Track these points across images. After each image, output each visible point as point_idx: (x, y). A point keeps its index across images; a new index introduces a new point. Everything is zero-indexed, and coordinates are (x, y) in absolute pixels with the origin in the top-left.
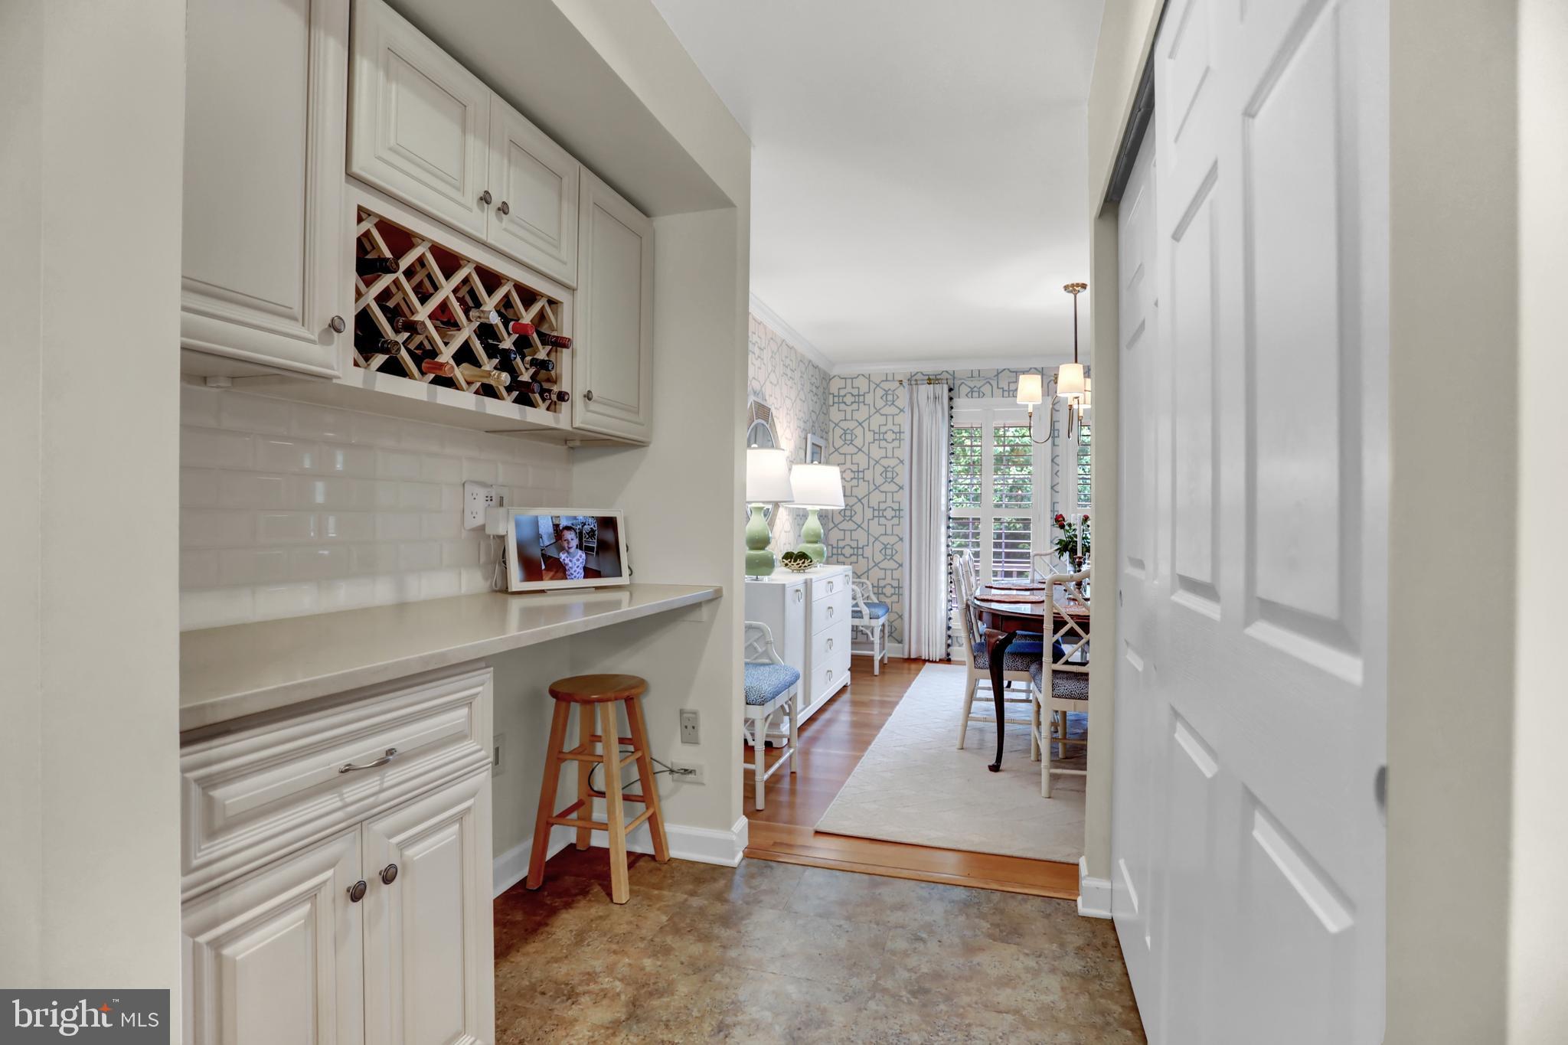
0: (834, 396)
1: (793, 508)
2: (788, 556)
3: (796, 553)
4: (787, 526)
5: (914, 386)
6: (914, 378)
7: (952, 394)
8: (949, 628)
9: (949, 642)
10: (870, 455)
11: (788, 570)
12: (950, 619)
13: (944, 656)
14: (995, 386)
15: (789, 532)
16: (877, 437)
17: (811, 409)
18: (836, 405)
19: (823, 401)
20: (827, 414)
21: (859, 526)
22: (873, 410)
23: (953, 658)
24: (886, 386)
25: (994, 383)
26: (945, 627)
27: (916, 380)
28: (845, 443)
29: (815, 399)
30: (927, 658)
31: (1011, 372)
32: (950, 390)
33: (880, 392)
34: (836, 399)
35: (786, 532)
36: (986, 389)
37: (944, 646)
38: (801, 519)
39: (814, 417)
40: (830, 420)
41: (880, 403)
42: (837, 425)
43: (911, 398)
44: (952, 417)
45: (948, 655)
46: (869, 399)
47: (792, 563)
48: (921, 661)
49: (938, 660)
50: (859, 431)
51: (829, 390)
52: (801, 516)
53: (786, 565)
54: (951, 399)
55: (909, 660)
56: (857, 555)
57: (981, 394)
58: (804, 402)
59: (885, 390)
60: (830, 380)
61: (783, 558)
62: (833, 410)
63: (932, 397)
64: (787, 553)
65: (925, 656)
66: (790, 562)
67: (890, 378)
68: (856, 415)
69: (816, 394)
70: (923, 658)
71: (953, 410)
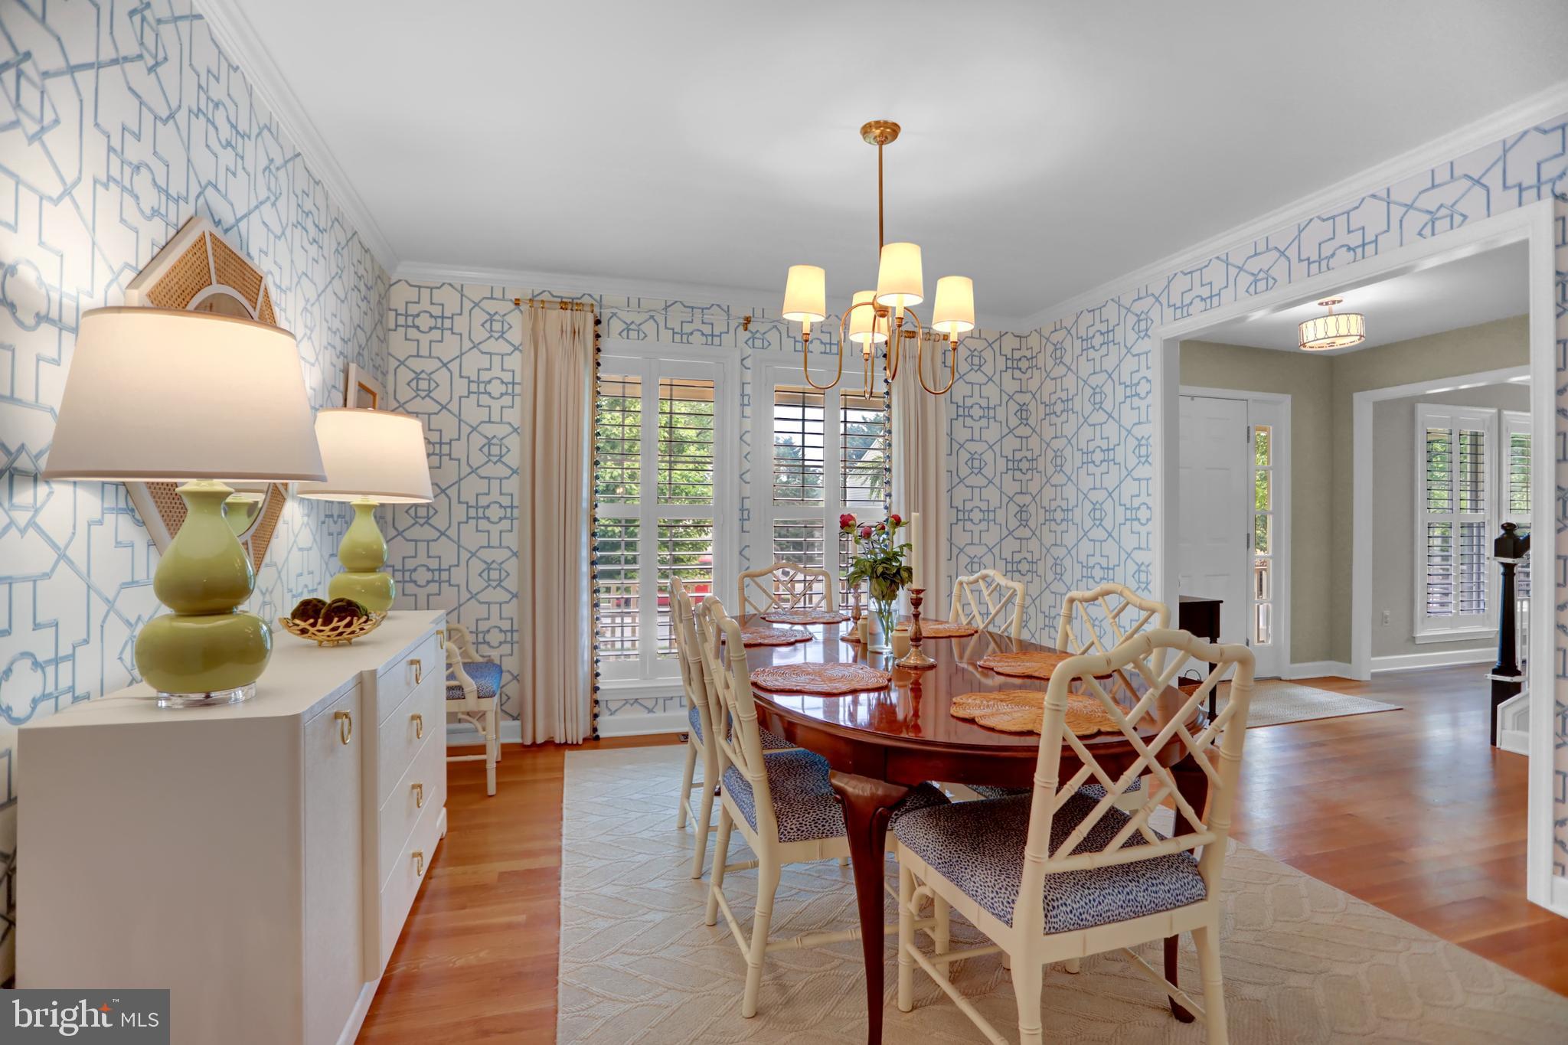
0: (397, 315)
1: (318, 501)
2: (309, 611)
3: (328, 600)
4: (306, 538)
5: (540, 310)
6: (540, 298)
7: (601, 329)
8: (596, 689)
9: (596, 710)
10: (462, 417)
11: (310, 641)
12: (597, 675)
13: (588, 733)
14: (662, 325)
15: (310, 549)
16: (474, 387)
17: (356, 322)
18: (401, 330)
19: (377, 317)
20: (383, 340)
21: (442, 534)
22: (467, 345)
23: (602, 734)
24: (491, 306)
25: (661, 319)
26: (589, 689)
27: (543, 302)
28: (418, 395)
29: (364, 305)
30: (563, 741)
31: (685, 306)
32: (598, 322)
33: (479, 316)
34: (401, 320)
35: (301, 549)
36: (649, 328)
37: (589, 718)
38: (335, 523)
39: (362, 337)
40: (389, 354)
41: (480, 334)
42: (402, 363)
43: (534, 330)
44: (598, 364)
45: (595, 730)
46: (461, 324)
47: (319, 627)
48: (554, 747)
49: (580, 742)
50: (442, 376)
51: (388, 301)
52: (338, 517)
53: (304, 631)
54: (598, 336)
55: (535, 748)
56: (440, 582)
57: (642, 335)
58: (343, 301)
59: (489, 314)
60: (391, 285)
61: (295, 615)
62: (396, 340)
63: (569, 329)
64: (306, 604)
65: (559, 739)
66: (313, 625)
67: (498, 294)
68: (437, 350)
69: (365, 298)
70: (557, 741)
71: (601, 355)
